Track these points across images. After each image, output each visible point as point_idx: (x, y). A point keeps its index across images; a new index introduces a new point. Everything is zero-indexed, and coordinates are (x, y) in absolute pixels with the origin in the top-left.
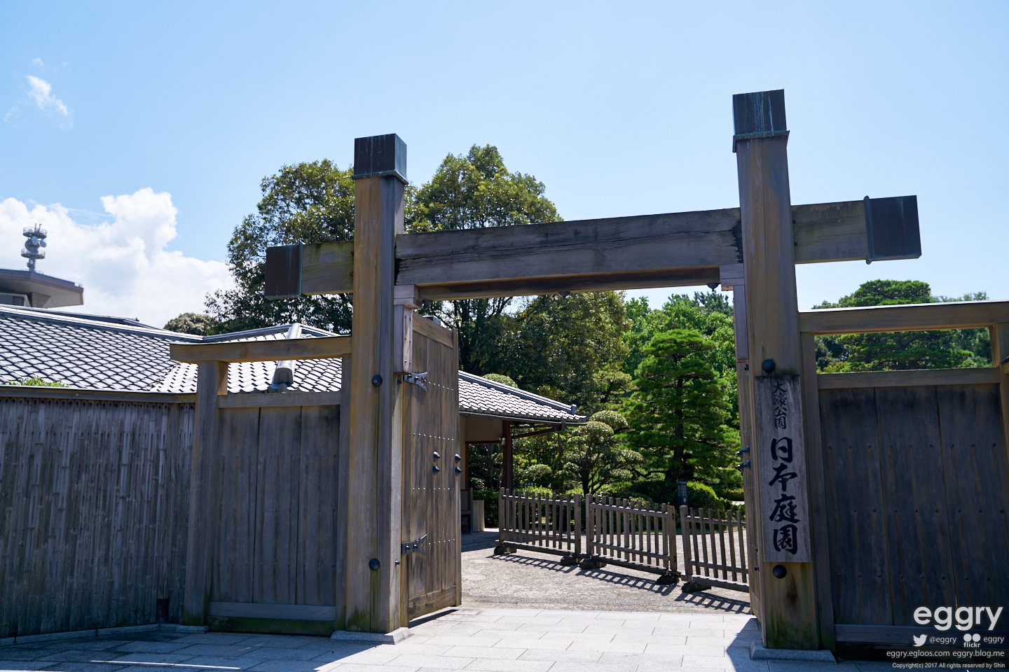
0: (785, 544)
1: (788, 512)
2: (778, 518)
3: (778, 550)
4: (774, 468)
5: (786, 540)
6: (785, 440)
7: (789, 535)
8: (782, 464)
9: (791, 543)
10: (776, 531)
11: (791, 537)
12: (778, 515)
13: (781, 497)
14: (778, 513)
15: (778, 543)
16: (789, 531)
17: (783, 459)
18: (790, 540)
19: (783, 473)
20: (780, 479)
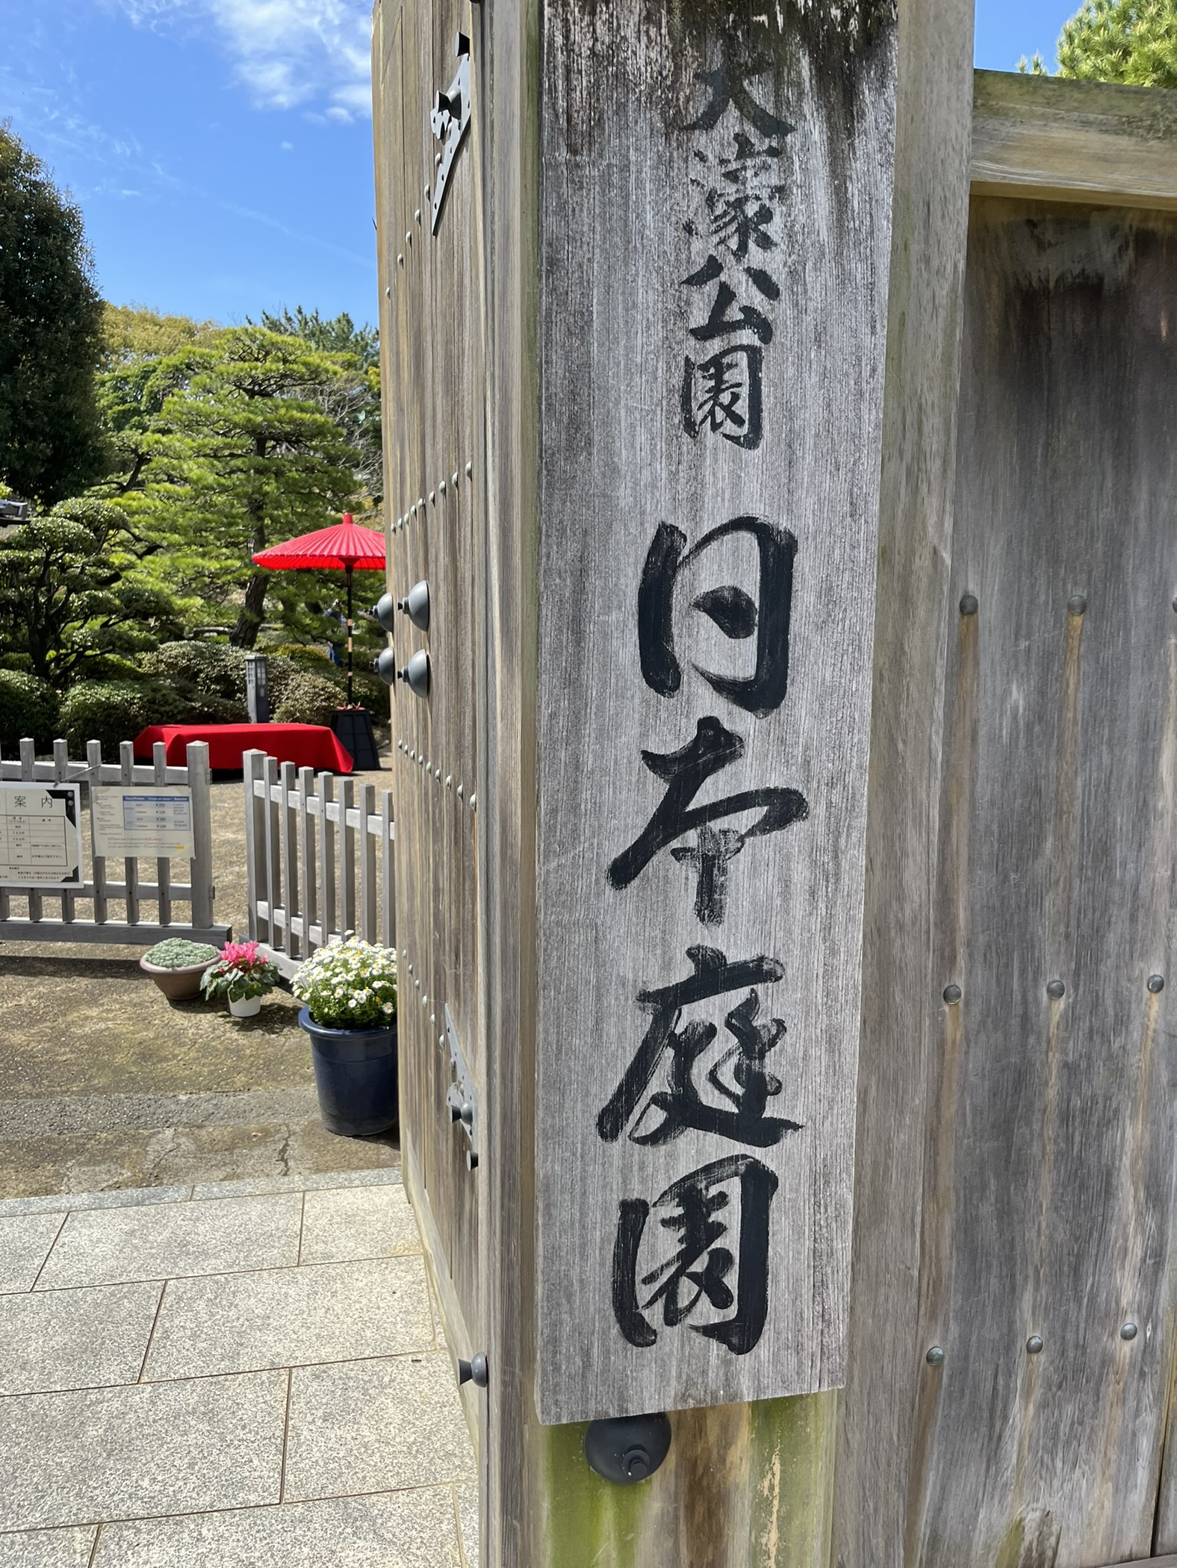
0: (687, 1289)
1: (727, 1077)
2: (657, 1117)
3: (636, 1332)
4: (647, 756)
5: (699, 1266)
6: (748, 541)
7: (720, 1229)
8: (708, 724)
9: (731, 1280)
10: (634, 1214)
11: (731, 1241)
12: (658, 1100)
13: (684, 971)
14: (659, 1082)
15: (644, 1293)
16: (722, 1199)
17: (720, 685)
18: (722, 1259)
19: (710, 791)
20: (691, 838)
